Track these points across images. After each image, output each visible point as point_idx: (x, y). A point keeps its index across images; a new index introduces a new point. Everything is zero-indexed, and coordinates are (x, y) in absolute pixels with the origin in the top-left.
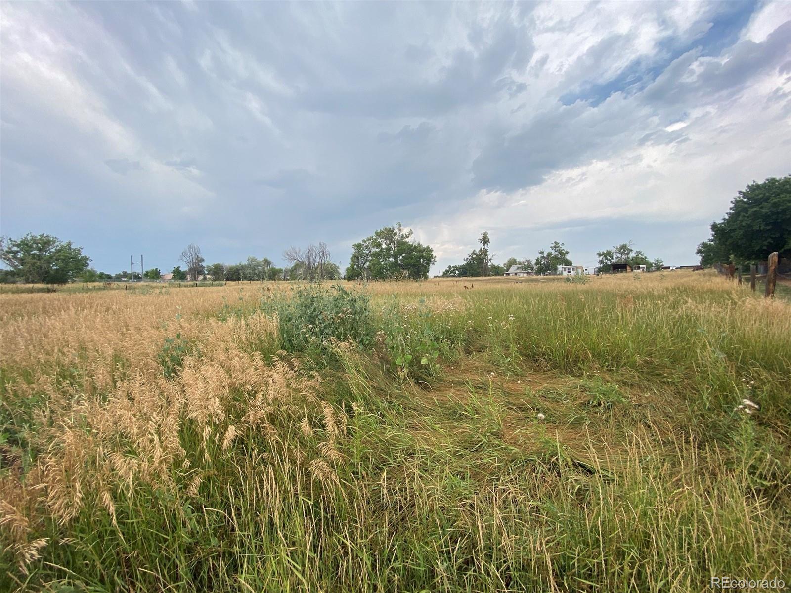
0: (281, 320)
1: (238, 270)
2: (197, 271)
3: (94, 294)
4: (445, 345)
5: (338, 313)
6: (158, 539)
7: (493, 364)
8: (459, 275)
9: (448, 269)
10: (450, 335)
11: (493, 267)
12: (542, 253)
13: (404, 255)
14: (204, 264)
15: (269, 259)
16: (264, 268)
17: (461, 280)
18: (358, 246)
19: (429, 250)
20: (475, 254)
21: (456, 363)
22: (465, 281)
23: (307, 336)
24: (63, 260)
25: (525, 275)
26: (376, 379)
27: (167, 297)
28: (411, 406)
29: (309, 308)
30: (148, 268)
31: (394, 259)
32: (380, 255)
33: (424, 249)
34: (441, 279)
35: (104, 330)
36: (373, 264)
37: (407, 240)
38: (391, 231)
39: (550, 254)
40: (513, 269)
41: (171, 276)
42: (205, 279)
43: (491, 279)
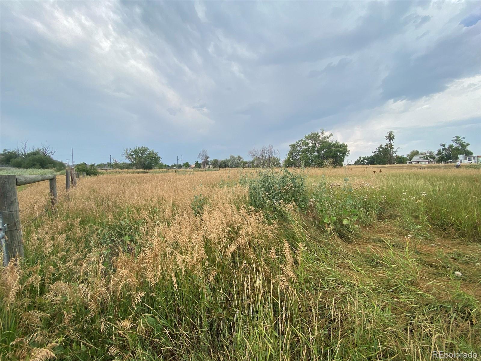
0: (250, 189)
1: (225, 162)
2: (206, 163)
3: (163, 174)
4: (362, 212)
5: (284, 186)
6: (193, 302)
7: (403, 228)
8: (368, 164)
9: (359, 159)
10: (366, 205)
11: (398, 157)
12: (444, 145)
13: (325, 150)
14: (209, 160)
15: (241, 156)
16: (238, 161)
17: (370, 167)
18: (293, 146)
19: (344, 146)
20: (382, 148)
21: (371, 226)
22: (372, 168)
23: (265, 199)
24: (150, 158)
25: (427, 163)
26: (310, 230)
27: (193, 176)
28: (336, 251)
29: (266, 182)
30: (184, 162)
31: (318, 153)
32: (308, 151)
33: (341, 145)
34: (353, 166)
35: (168, 191)
36: (302, 157)
37: (328, 140)
38: (316, 135)
39: (451, 146)
40: (415, 159)
41: (194, 166)
42: (209, 167)
43: (395, 166)
